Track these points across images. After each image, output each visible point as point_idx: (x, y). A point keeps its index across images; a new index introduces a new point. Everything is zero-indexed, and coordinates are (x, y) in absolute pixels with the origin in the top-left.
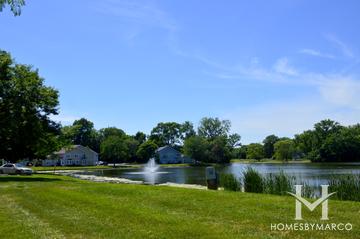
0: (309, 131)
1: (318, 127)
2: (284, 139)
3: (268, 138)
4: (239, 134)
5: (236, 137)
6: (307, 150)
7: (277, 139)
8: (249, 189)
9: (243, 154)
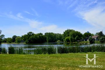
0: (26, 35)
1: (28, 33)
2: (18, 37)
3: (14, 36)
4: (4, 35)
5: (3, 36)
6: (25, 40)
7: (16, 37)
8: (10, 53)
9: (5, 41)
